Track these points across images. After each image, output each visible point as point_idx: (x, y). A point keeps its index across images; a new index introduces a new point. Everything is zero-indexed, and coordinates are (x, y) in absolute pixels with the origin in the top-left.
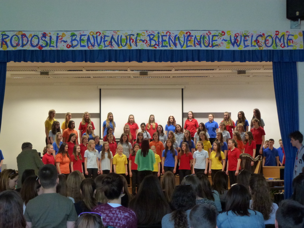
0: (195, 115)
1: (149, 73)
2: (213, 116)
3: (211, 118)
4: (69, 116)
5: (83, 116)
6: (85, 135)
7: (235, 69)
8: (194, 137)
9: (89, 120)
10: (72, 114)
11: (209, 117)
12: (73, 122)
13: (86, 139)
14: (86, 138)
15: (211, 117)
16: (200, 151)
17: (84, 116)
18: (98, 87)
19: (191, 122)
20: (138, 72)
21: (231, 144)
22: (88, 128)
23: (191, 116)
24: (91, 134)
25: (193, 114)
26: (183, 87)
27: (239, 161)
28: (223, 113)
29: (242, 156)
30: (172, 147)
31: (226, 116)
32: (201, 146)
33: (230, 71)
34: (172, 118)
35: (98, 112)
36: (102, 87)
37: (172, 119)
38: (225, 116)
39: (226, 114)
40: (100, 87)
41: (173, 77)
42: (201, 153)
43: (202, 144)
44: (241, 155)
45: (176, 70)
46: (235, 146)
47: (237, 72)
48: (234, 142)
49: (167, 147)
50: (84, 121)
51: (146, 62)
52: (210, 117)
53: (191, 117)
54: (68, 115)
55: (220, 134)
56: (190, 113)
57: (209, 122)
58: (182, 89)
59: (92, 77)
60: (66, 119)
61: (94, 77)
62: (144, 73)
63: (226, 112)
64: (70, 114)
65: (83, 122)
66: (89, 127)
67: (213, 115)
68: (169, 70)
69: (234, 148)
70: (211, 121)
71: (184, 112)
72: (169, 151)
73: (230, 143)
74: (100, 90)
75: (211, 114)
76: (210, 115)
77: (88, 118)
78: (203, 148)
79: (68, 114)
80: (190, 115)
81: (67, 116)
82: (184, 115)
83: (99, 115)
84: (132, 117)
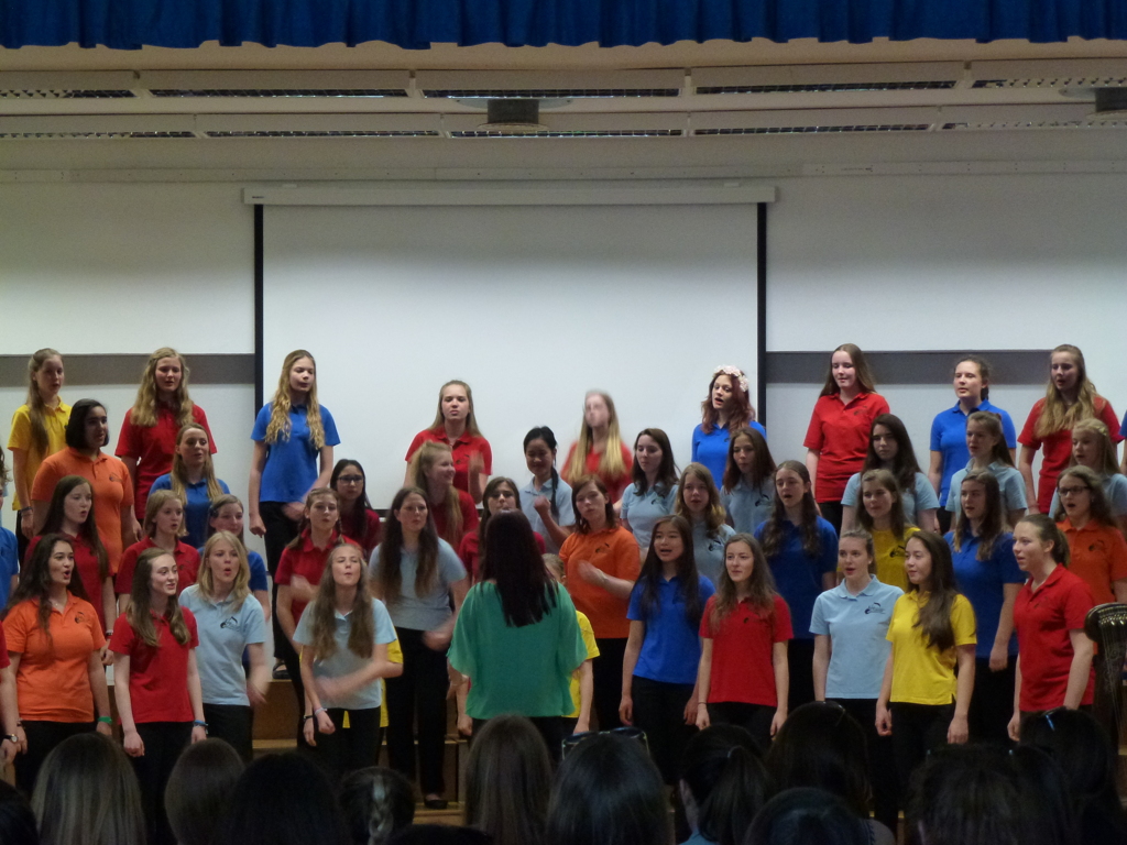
0: (872, 367)
1: (547, 107)
2: (984, 373)
3: (969, 381)
4: (51, 370)
5: (147, 369)
6: (167, 486)
7: (1074, 83)
8: (843, 502)
9: (179, 396)
10: (65, 358)
11: (960, 375)
12: (98, 410)
13: (168, 512)
14: (166, 506)
15: (969, 375)
16: (855, 586)
17: (152, 371)
18: (242, 191)
19: (849, 413)
20: (479, 105)
21: (1035, 544)
22: (183, 446)
23: (848, 377)
24: (201, 485)
25: (859, 358)
26: (766, 196)
27: (1083, 647)
28: (1045, 355)
29: (1103, 622)
30: (686, 563)
31: (1066, 367)
32: (864, 554)
33: (1051, 94)
34: (728, 383)
35: (247, 348)
36: (267, 196)
37: (724, 387)
38: (1059, 371)
39: (1064, 355)
40: (254, 194)
41: (699, 132)
42: (864, 603)
43: (869, 548)
44: (1096, 616)
45: (702, 91)
46: (1059, 555)
47: (1092, 98)
48: (1049, 532)
49: (654, 565)
50: (153, 403)
51: (453, 46)
52: (963, 379)
53: (847, 383)
54: (44, 368)
55: (981, 487)
56: (843, 356)
57: (957, 411)
58: (762, 209)
59: (200, 134)
60: (35, 387)
61: (211, 134)
62: (514, 109)
63: (1064, 348)
64: (56, 359)
65: (148, 406)
66: (184, 439)
67: (982, 364)
68: (659, 93)
69: (1051, 567)
70: (973, 403)
71: (772, 347)
72: (666, 584)
73: (1025, 541)
74: (258, 211)
75: (974, 360)
76: (967, 366)
77: (173, 388)
78: (872, 569)
79: (40, 359)
80: (841, 369)
81: (36, 369)
82: (772, 367)
83: (248, 369)
84: (456, 390)
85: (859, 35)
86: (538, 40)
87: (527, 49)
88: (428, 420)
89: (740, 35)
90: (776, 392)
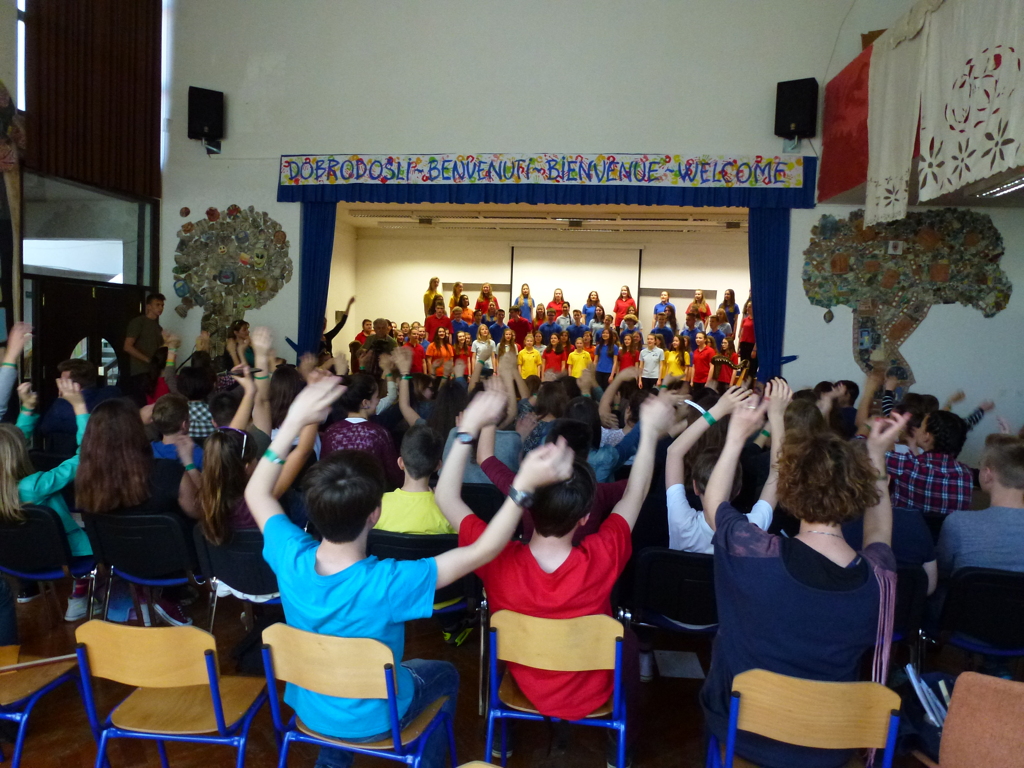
1: (584, 223)
2: (671, 295)
4: (460, 287)
5: (481, 288)
7: (722, 220)
9: (490, 294)
11: (662, 295)
12: (466, 297)
15: (665, 295)
16: (650, 349)
17: (484, 288)
18: (509, 243)
20: (567, 222)
21: (702, 339)
26: (641, 248)
27: (712, 367)
33: (714, 223)
35: (508, 283)
36: (515, 244)
38: (697, 296)
39: (699, 292)
40: (511, 244)
41: (624, 230)
42: (652, 353)
45: (622, 219)
47: (726, 225)
58: (641, 251)
60: (455, 291)
64: (461, 285)
65: (482, 297)
67: (672, 292)
68: (612, 219)
70: (665, 303)
71: (641, 287)
72: (605, 346)
74: (513, 248)
76: (665, 293)
77: (489, 292)
79: (457, 285)
81: (456, 287)
82: (641, 292)
83: (509, 288)
84: (558, 291)
85: (649, 204)
86: (564, 203)
87: (562, 206)
88: (551, 299)
89: (617, 203)
90: (642, 298)
